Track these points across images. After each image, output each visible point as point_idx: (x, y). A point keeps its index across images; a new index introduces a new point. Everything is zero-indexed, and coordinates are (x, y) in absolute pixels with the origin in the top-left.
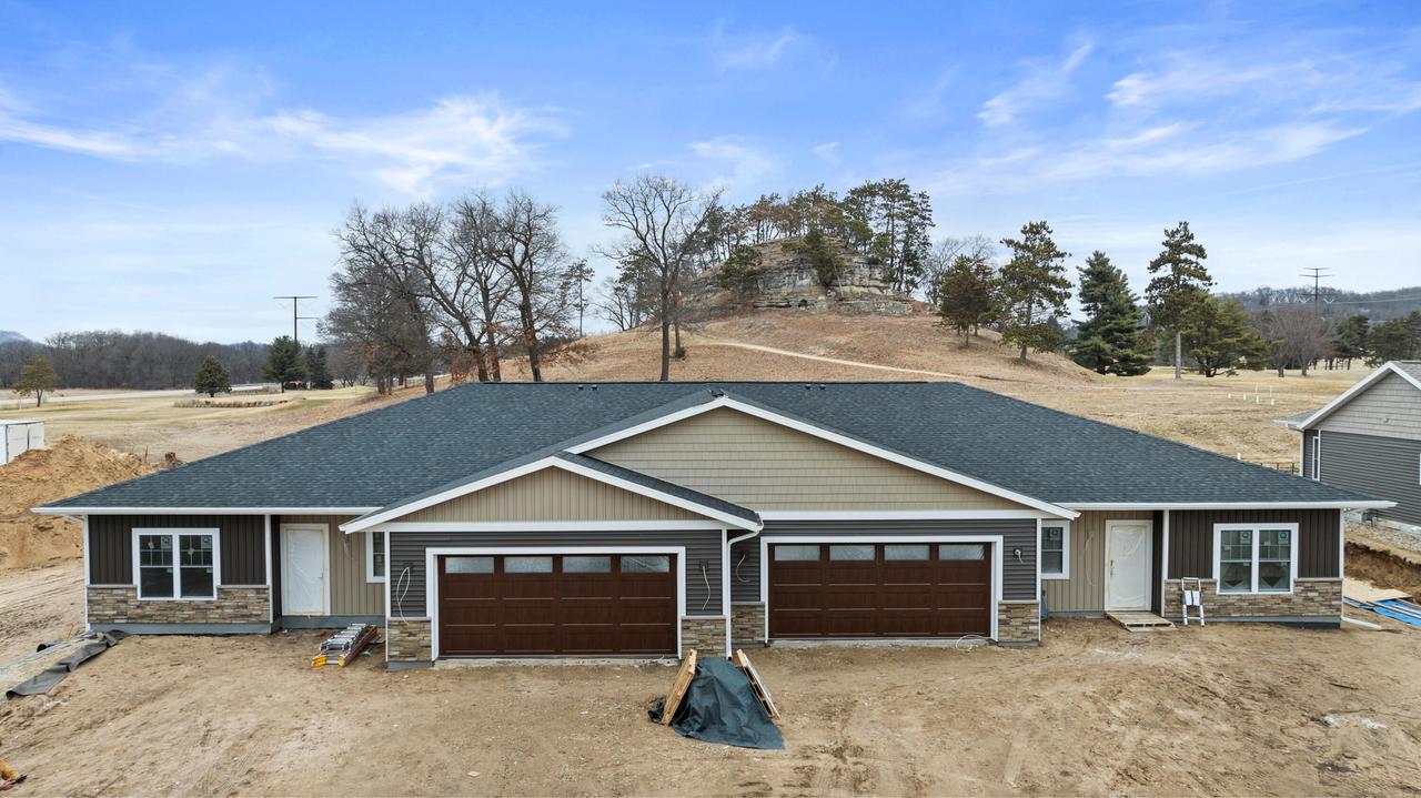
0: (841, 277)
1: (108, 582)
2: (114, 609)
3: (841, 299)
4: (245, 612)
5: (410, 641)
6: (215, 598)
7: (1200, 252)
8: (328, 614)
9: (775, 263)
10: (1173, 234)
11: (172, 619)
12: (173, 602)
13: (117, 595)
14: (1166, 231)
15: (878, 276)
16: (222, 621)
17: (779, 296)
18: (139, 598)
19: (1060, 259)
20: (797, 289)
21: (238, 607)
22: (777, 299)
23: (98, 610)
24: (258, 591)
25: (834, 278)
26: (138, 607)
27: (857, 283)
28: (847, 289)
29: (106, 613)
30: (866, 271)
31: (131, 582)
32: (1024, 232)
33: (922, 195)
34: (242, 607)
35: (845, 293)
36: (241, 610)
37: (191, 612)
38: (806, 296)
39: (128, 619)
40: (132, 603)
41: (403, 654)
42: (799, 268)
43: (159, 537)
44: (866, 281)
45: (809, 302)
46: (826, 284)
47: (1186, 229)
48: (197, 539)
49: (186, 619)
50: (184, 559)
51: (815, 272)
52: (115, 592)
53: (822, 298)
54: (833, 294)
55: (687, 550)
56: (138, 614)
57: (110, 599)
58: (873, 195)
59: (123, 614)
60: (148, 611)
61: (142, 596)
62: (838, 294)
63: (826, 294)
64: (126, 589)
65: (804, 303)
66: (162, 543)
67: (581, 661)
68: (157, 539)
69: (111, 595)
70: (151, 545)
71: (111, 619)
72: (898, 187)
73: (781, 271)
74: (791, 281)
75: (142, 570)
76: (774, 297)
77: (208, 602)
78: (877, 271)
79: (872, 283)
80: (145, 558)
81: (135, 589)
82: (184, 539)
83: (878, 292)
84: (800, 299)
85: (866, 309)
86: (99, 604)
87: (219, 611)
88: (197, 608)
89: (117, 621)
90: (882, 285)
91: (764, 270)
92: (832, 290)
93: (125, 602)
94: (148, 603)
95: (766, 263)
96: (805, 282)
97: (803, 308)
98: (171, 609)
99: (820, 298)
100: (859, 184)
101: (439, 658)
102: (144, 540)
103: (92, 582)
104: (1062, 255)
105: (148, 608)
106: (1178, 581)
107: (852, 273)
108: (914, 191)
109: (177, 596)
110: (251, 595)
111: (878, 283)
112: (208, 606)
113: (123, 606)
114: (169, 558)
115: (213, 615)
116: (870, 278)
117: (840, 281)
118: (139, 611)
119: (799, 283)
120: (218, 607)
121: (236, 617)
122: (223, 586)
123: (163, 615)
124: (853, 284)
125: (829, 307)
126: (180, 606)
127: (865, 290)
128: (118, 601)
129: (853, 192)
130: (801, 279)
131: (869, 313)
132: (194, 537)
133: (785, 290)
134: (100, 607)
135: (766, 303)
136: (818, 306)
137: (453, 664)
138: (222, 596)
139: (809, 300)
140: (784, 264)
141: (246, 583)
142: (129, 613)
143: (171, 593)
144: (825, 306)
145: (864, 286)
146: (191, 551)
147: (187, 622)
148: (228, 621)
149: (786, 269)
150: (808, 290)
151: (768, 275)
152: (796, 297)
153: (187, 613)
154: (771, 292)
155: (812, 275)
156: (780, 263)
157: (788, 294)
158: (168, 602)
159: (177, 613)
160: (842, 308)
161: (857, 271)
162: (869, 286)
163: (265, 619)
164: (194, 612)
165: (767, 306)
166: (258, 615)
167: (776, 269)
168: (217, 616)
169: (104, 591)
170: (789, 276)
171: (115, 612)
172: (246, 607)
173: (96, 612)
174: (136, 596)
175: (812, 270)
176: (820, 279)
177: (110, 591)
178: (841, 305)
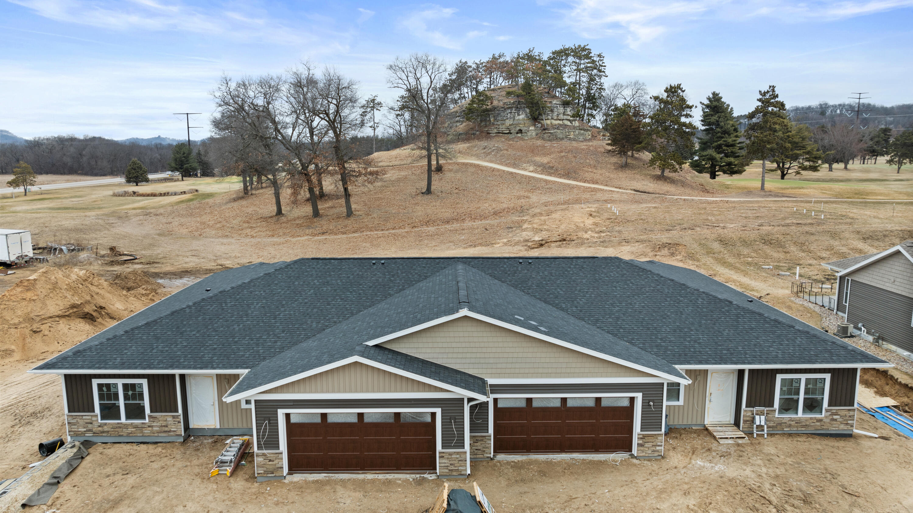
0: (544, 114)
1: (79, 411)
2: (84, 428)
4: (166, 429)
5: (270, 465)
6: (147, 421)
7: (782, 106)
8: (218, 427)
9: (501, 104)
10: (764, 94)
11: (122, 434)
12: (121, 423)
13: (86, 419)
14: (760, 92)
15: (569, 113)
16: (152, 435)
17: (504, 126)
18: (100, 421)
19: (689, 109)
20: (515, 122)
21: (162, 426)
22: (503, 128)
23: (75, 428)
24: (174, 417)
25: (540, 114)
26: (99, 426)
27: (555, 118)
28: (548, 122)
29: (80, 430)
30: (561, 110)
31: (94, 411)
32: (666, 91)
33: (599, 56)
34: (164, 426)
35: (547, 124)
36: (164, 428)
37: (133, 430)
38: (521, 127)
39: (94, 433)
40: (96, 424)
41: (266, 472)
42: (517, 107)
43: (109, 384)
44: (561, 116)
45: (523, 131)
46: (535, 118)
47: (773, 91)
48: (133, 384)
49: (130, 433)
50: (126, 397)
51: (528, 111)
52: (84, 417)
53: (532, 128)
54: (539, 125)
55: (442, 410)
56: (100, 431)
57: (81, 422)
58: (567, 55)
59: (90, 430)
60: (106, 428)
61: (103, 418)
62: (543, 125)
63: (535, 125)
64: (92, 416)
65: (520, 131)
66: (112, 388)
67: (377, 475)
68: (108, 386)
69: (82, 419)
70: (105, 389)
71: (83, 433)
72: (584, 49)
73: (505, 109)
74: (512, 116)
75: (100, 404)
76: (500, 127)
77: (143, 423)
78: (568, 109)
79: (565, 117)
80: (101, 397)
81: (97, 416)
82: (125, 386)
83: (569, 123)
84: (518, 128)
85: (561, 136)
86: (75, 425)
87: (150, 429)
88: (136, 427)
89: (86, 435)
90: (572, 119)
91: (494, 108)
92: (539, 123)
93: (91, 423)
94: (106, 424)
95: (495, 103)
96: (522, 117)
97: (519, 135)
98: (120, 428)
99: (531, 128)
100: (558, 48)
101: (289, 474)
102: (100, 386)
103: (69, 412)
104: (690, 107)
106: (752, 409)
107: (552, 111)
108: (594, 53)
109: (123, 420)
110: (170, 419)
111: (569, 118)
112: (143, 426)
113: (90, 426)
114: (116, 397)
115: (147, 431)
116: (564, 114)
117: (544, 117)
118: (100, 429)
119: (517, 118)
120: (149, 426)
121: (161, 432)
122: (152, 414)
123: (115, 431)
124: (552, 119)
125: (537, 135)
126: (126, 426)
127: (561, 122)
128: (87, 423)
129: (553, 53)
130: (519, 115)
131: (562, 139)
132: (131, 384)
133: (508, 122)
134: (76, 426)
135: (495, 131)
136: (529, 134)
137: (298, 477)
138: (152, 420)
139: (524, 129)
140: (507, 105)
141: (166, 412)
142: (94, 430)
143: (119, 418)
144: (534, 134)
145: (560, 120)
146: (130, 393)
147: (131, 435)
148: (156, 435)
149: (509, 108)
150: (523, 122)
151: (497, 112)
152: (515, 127)
153: (130, 430)
154: (499, 123)
155: (526, 112)
156: (504, 103)
157: (510, 125)
158: (118, 423)
159: (124, 430)
160: (545, 135)
161: (555, 110)
162: (563, 120)
163: (179, 433)
164: (135, 429)
165: (496, 133)
166: (175, 431)
167: (502, 108)
168: (149, 432)
169: (77, 417)
170: (511, 113)
171: (85, 430)
172: (167, 427)
173: (73, 430)
174: (98, 420)
175: (526, 109)
176: (531, 115)
177: (81, 417)
178: (544, 133)
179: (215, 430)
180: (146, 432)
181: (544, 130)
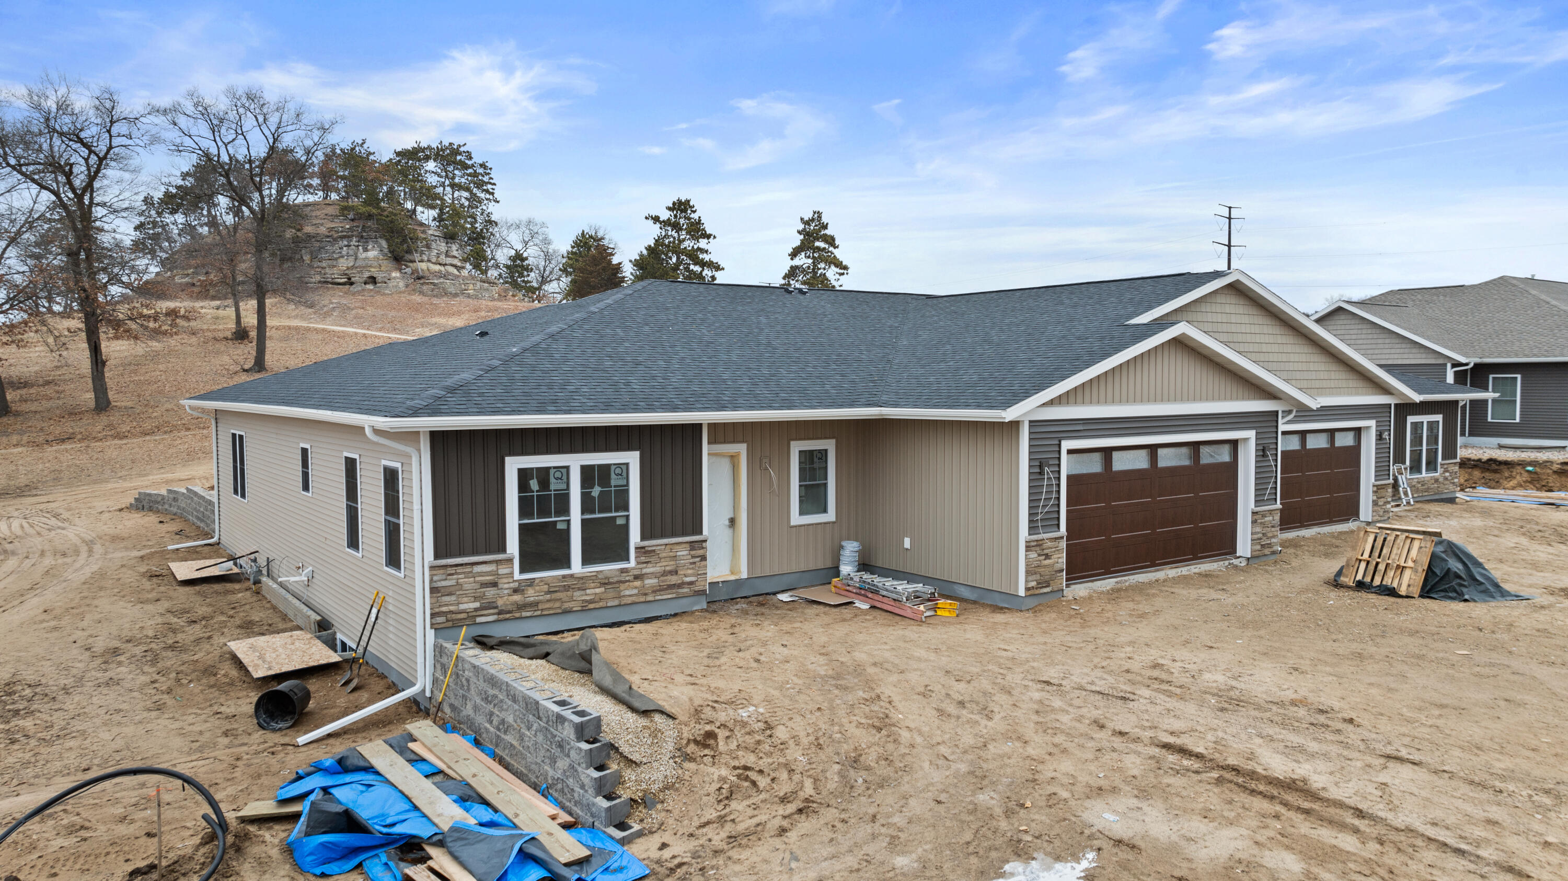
0: (416, 251)
1: (461, 554)
2: (476, 599)
3: (419, 277)
4: (673, 580)
5: (1045, 566)
6: (632, 563)
7: (831, 241)
8: (744, 575)
9: (323, 230)
10: (807, 223)
11: (566, 605)
12: (572, 576)
13: (481, 574)
14: (802, 219)
15: (455, 253)
16: (642, 599)
17: (335, 270)
18: (517, 576)
19: (706, 241)
20: (358, 263)
21: (665, 573)
22: (334, 273)
23: (449, 603)
24: (692, 545)
25: (409, 251)
26: (516, 591)
27: (434, 260)
28: (423, 266)
29: (462, 607)
30: (443, 247)
31: (503, 549)
32: (669, 209)
33: (483, 166)
34: (670, 573)
35: (422, 270)
36: (669, 577)
37: (598, 591)
38: (374, 272)
39: (499, 614)
40: (506, 585)
41: (1039, 585)
42: (362, 237)
43: (547, 470)
44: (443, 258)
45: (379, 279)
46: (398, 258)
47: (820, 217)
48: (605, 470)
49: (591, 602)
50: (587, 506)
51: (384, 243)
52: (477, 569)
53: (395, 274)
54: (408, 270)
55: (1257, 433)
56: (516, 603)
57: (469, 584)
59: (491, 606)
60: (531, 594)
61: (522, 571)
62: (415, 271)
63: (400, 270)
64: (497, 562)
65: (373, 280)
66: (553, 479)
68: (544, 474)
69: (468, 575)
70: (534, 484)
71: (470, 618)
73: (335, 240)
74: (351, 252)
75: (521, 527)
76: (327, 270)
77: (623, 571)
78: (454, 247)
79: (449, 260)
80: (525, 508)
81: (510, 560)
82: (588, 473)
83: (455, 272)
84: (367, 275)
85: (452, 290)
86: (450, 594)
87: (638, 583)
88: (605, 582)
89: (479, 620)
90: (459, 264)
91: (309, 237)
92: (407, 266)
93: (494, 584)
94: (531, 582)
95: (308, 229)
96: (372, 254)
97: (370, 287)
98: (567, 588)
99: (393, 275)
100: (409, 144)
102: (524, 476)
103: (437, 556)
104: (708, 237)
105: (530, 592)
107: (428, 247)
108: (477, 159)
109: (576, 566)
110: (683, 552)
111: (456, 262)
112: (622, 577)
113: (490, 592)
114: (563, 505)
115: (630, 591)
116: (447, 256)
117: (417, 256)
118: (517, 598)
119: (362, 255)
120: (637, 577)
121: (661, 590)
122: (646, 543)
123: (555, 600)
124: (429, 261)
125: (407, 286)
126: (581, 582)
127: (442, 268)
128: (484, 585)
129: (398, 154)
130: (366, 250)
131: (456, 295)
132: (601, 467)
133: (344, 264)
134: (453, 598)
135: (318, 278)
136: (391, 284)
137: (1081, 590)
138: (642, 559)
139: (379, 276)
140: (337, 232)
141: (673, 535)
142: (500, 603)
143: (568, 565)
144: (401, 284)
145: (440, 264)
146: (596, 491)
147: (591, 606)
148: (650, 598)
149: (342, 238)
150: (376, 264)
151: (318, 244)
152: (361, 272)
153: (595, 591)
154: (324, 264)
155: (380, 246)
156: (331, 229)
157: (348, 268)
158: (564, 577)
159: (577, 594)
160: (425, 287)
161: (434, 245)
162: (445, 265)
163: (701, 588)
164: (602, 589)
165: (320, 282)
166: (691, 583)
167: (328, 237)
168: (635, 591)
169: (460, 570)
170: (348, 246)
171: (477, 605)
172: (677, 573)
173: (444, 609)
174: (512, 573)
175: (379, 240)
176: (390, 252)
177: (468, 569)
178: (422, 284)
179: (739, 583)
180: (627, 593)
181: (419, 278)
